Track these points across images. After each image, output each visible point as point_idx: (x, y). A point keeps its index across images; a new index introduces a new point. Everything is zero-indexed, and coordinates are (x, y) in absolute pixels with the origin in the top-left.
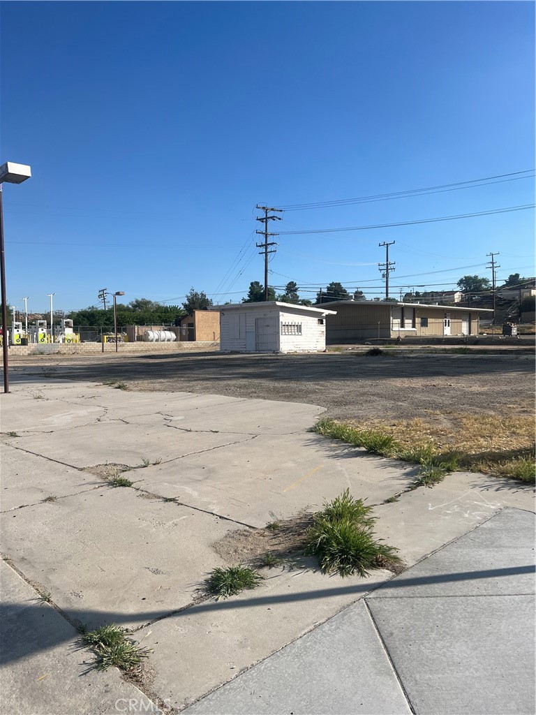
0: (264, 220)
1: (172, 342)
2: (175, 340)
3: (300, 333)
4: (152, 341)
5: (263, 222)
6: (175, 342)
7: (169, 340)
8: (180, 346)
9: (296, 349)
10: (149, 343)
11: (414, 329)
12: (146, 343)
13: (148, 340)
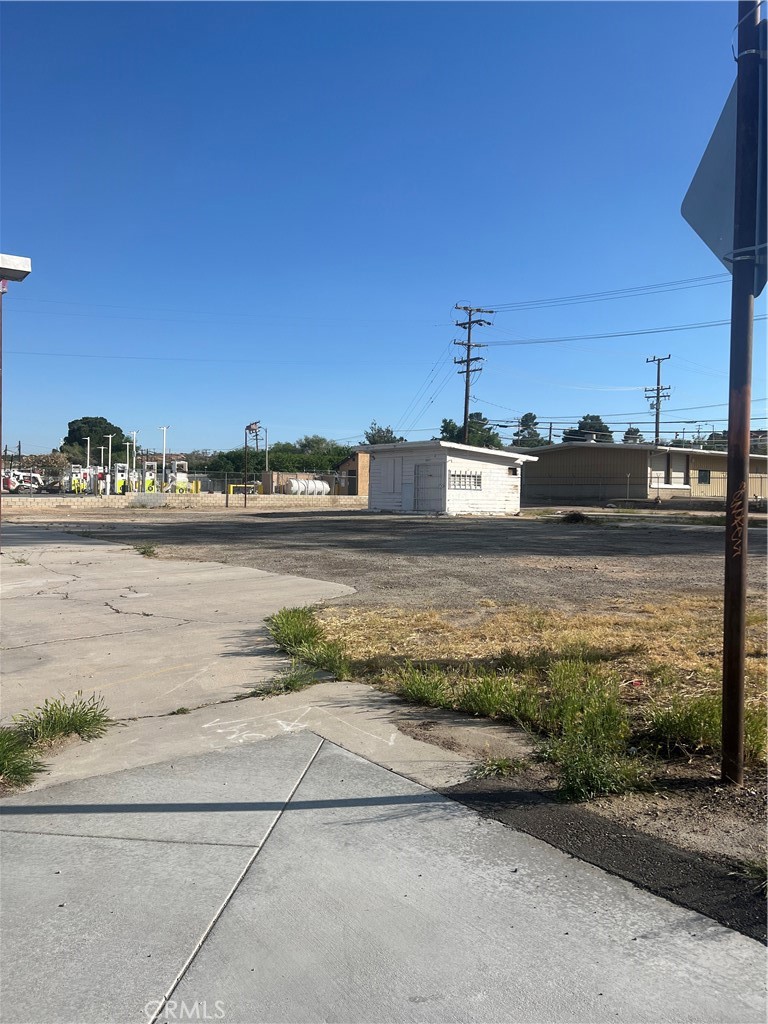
0: (467, 325)
1: (323, 496)
2: (329, 494)
3: (478, 488)
4: (296, 494)
5: (465, 328)
6: (328, 497)
7: (319, 493)
8: (334, 501)
9: (471, 510)
10: (291, 496)
11: (687, 487)
12: (287, 496)
13: (290, 493)
